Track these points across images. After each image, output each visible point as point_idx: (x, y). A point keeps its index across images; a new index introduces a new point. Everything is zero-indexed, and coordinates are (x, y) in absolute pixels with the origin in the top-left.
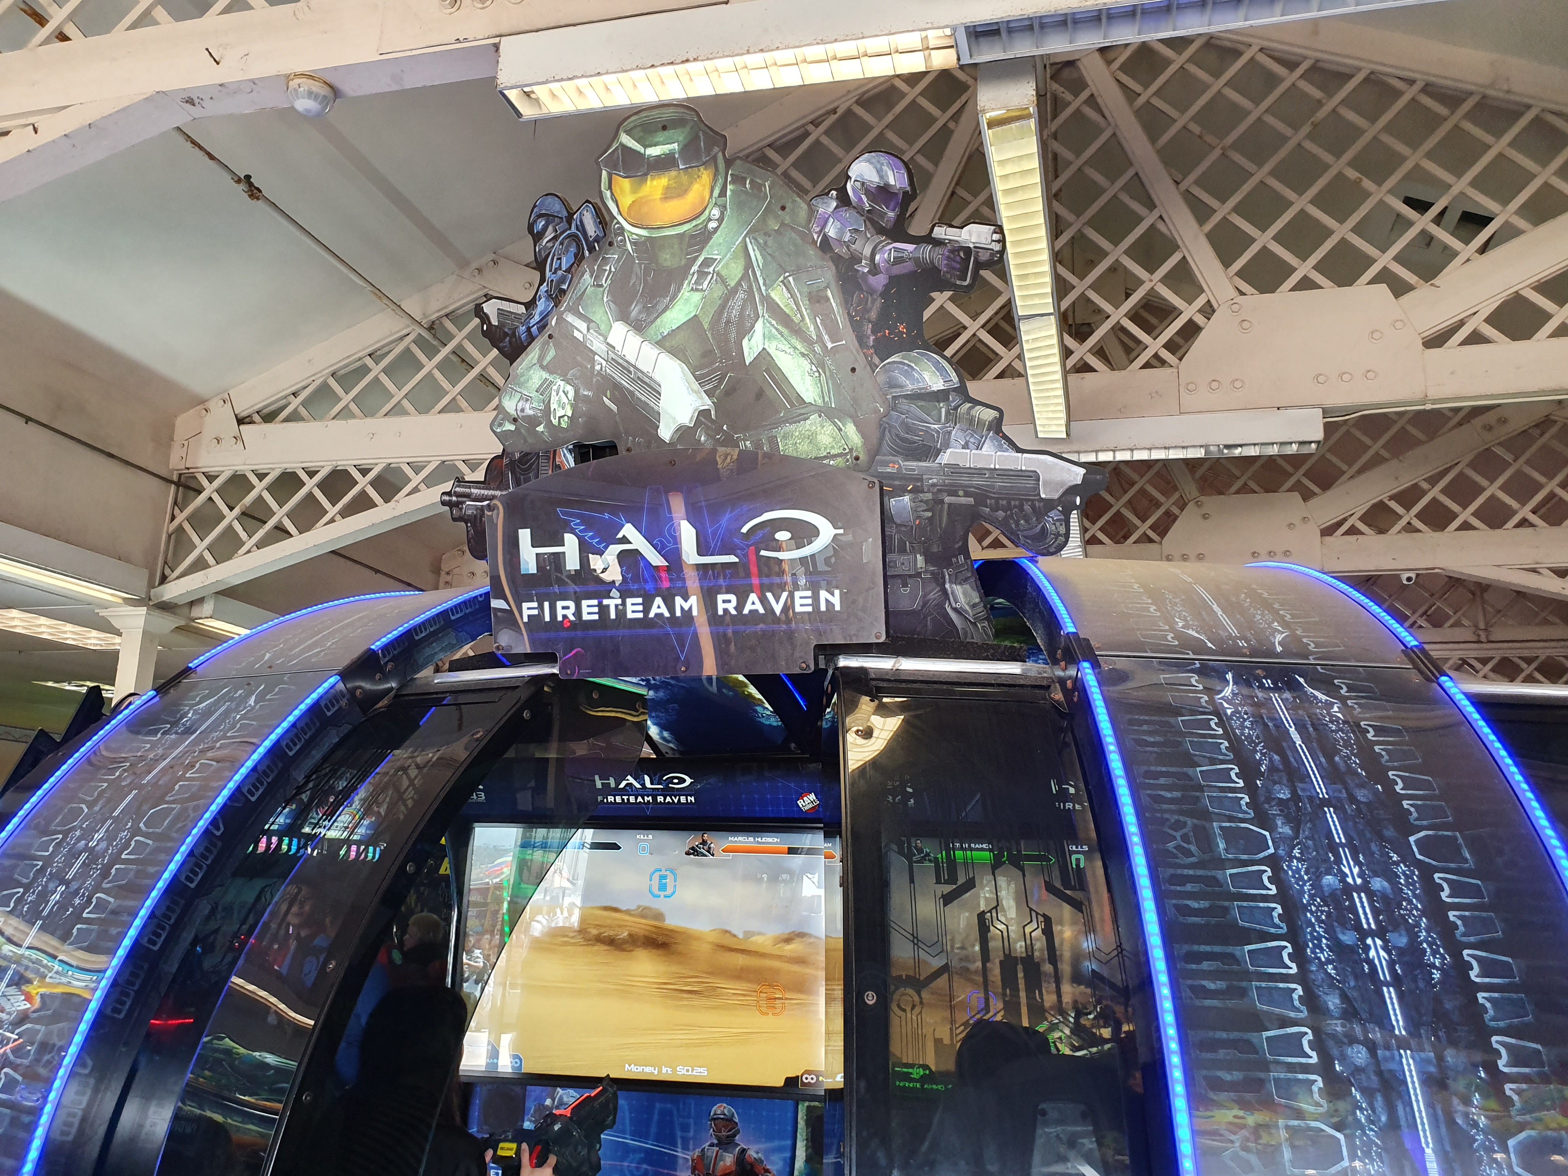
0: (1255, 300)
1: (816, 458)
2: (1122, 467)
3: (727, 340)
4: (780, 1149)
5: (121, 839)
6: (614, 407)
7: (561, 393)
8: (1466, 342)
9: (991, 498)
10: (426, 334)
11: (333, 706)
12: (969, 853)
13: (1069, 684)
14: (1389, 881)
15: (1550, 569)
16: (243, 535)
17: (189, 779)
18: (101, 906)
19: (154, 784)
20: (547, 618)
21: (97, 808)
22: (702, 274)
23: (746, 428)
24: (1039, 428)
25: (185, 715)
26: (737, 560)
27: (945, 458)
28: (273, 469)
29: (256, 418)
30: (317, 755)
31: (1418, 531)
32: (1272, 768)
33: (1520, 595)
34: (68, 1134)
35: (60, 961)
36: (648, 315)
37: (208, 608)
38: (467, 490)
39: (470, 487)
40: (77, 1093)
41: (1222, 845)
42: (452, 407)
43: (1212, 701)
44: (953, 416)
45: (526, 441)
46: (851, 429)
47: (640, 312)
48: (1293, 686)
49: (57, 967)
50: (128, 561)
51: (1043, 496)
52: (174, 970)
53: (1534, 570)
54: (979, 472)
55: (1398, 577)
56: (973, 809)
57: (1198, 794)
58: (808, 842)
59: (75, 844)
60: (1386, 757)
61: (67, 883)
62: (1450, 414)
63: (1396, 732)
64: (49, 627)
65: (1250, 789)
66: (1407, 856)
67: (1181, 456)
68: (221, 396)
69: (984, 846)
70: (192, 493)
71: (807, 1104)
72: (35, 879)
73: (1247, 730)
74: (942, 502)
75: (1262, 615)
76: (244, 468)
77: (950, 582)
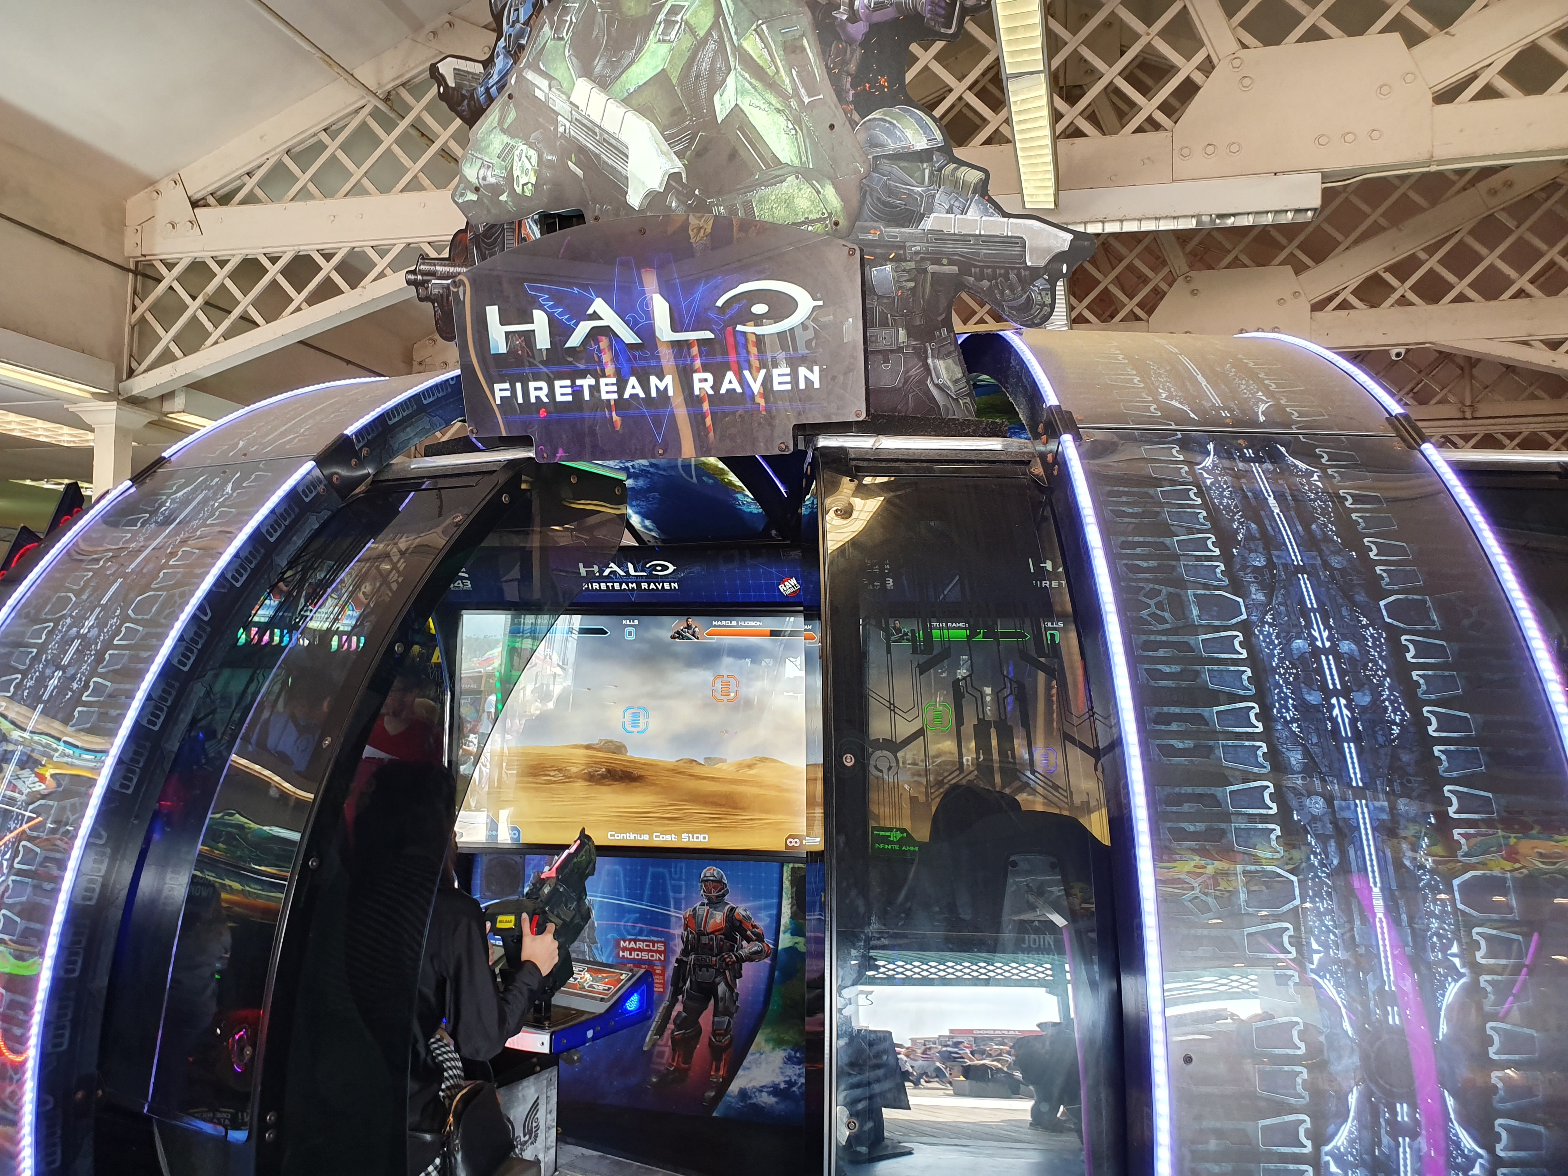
0: (1259, 53)
1: (793, 224)
2: (1112, 241)
3: (697, 96)
4: (767, 907)
5: (112, 626)
6: (579, 172)
7: (524, 158)
8: (1478, 97)
9: (976, 266)
10: (382, 106)
11: (311, 492)
12: (946, 632)
13: (1050, 458)
14: (1356, 643)
15: (1541, 341)
16: (209, 326)
17: (172, 567)
18: (98, 690)
19: (139, 571)
20: (520, 400)
21: (84, 597)
22: (669, 23)
23: (720, 193)
24: (1026, 199)
25: (163, 504)
26: (712, 336)
27: (928, 223)
28: (233, 255)
29: (211, 200)
30: (298, 541)
31: (1411, 304)
32: (1249, 537)
33: (1510, 369)
34: (90, 899)
35: (65, 742)
36: (613, 70)
37: (179, 401)
38: (432, 268)
39: (434, 265)
40: (95, 861)
41: (1195, 612)
42: (414, 186)
43: (1192, 472)
44: (937, 178)
45: (489, 211)
46: (829, 192)
47: (604, 67)
48: (1275, 458)
49: (61, 747)
50: (92, 354)
51: (1029, 264)
52: (176, 749)
53: (1526, 343)
54: (964, 238)
55: (1387, 352)
56: (951, 590)
57: (1174, 563)
58: (790, 625)
59: (67, 631)
60: (1363, 524)
61: (64, 669)
62: (1454, 178)
63: (1376, 500)
64: (19, 423)
65: (1226, 557)
66: (1375, 620)
67: (1172, 228)
68: (171, 177)
69: (961, 625)
70: (150, 282)
71: (791, 865)
72: (31, 666)
73: (1226, 500)
74: (925, 271)
75: (1248, 385)
76: (204, 255)
77: (933, 356)
